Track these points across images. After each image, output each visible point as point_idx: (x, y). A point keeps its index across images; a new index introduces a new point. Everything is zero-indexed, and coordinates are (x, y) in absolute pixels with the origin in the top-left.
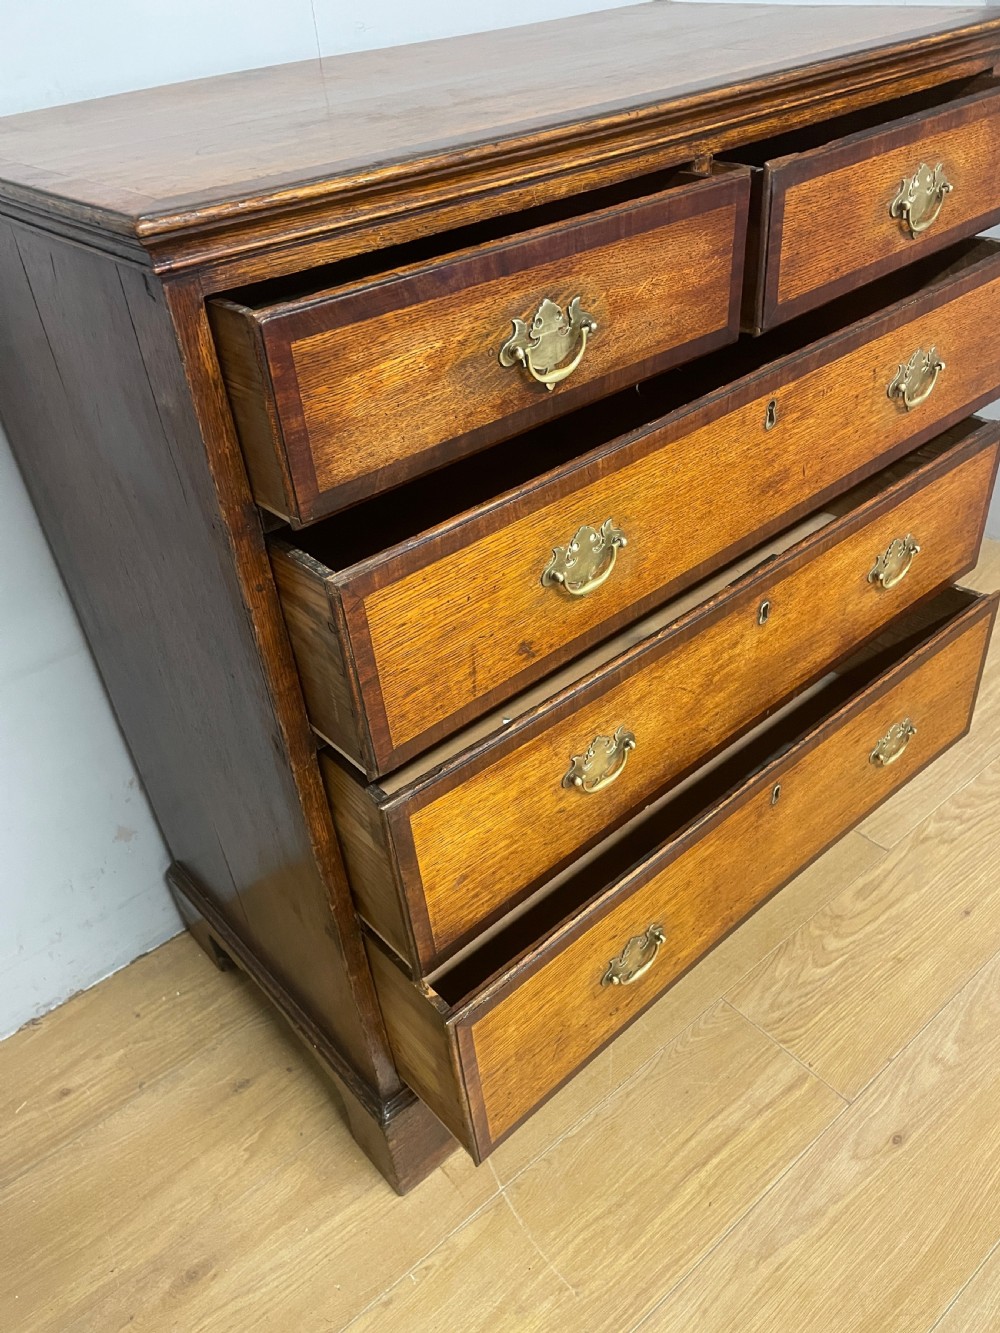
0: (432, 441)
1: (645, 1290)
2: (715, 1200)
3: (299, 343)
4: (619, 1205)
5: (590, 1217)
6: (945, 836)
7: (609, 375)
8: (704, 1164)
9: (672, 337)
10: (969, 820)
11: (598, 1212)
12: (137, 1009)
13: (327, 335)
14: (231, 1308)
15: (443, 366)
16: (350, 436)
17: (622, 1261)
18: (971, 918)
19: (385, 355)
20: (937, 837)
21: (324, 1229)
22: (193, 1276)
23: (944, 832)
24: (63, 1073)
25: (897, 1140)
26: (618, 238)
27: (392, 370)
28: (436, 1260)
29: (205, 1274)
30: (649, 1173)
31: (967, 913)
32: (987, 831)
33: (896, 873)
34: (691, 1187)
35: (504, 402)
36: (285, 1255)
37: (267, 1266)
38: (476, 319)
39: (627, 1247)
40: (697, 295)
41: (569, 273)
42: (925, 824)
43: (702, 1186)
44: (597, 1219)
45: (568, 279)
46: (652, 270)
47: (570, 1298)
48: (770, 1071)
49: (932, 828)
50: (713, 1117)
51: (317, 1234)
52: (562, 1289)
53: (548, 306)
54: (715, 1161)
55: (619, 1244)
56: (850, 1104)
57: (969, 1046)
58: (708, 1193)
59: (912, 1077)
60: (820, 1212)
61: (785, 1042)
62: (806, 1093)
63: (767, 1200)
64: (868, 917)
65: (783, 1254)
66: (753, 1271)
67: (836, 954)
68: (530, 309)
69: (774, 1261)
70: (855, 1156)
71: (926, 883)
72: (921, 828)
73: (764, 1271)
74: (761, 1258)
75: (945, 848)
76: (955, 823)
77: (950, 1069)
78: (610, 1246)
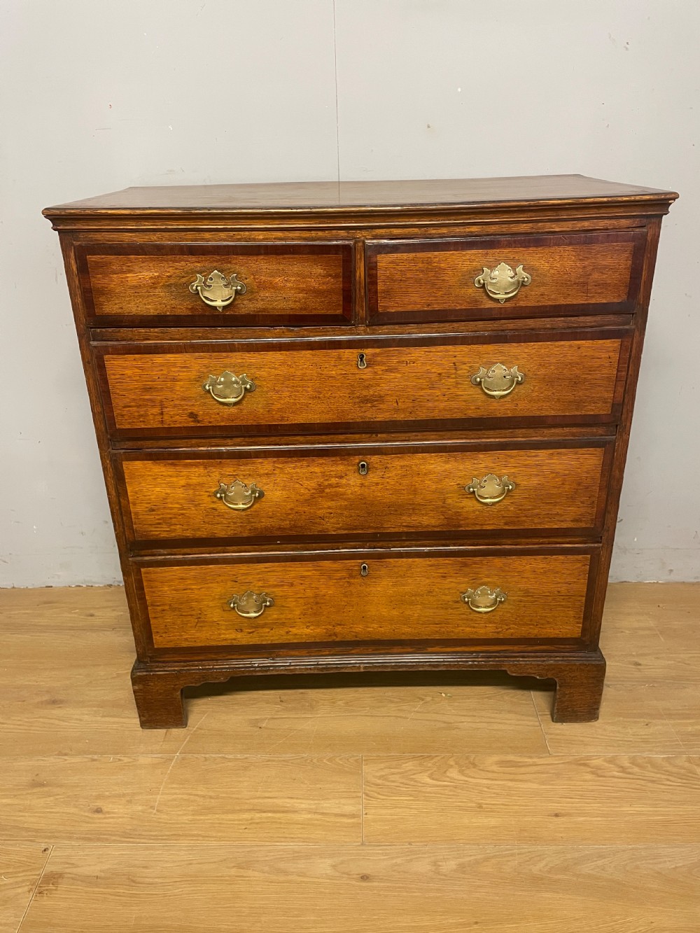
0: (152, 312)
1: (180, 835)
2: (250, 829)
3: (90, 256)
4: (211, 797)
5: (194, 792)
6: (599, 772)
7: (261, 315)
8: (265, 812)
9: (301, 309)
10: (629, 773)
11: (199, 793)
14: (52, 721)
15: (159, 283)
16: (112, 298)
17: (185, 818)
18: (556, 819)
19: (130, 271)
20: (592, 768)
22: (54, 702)
23: (600, 769)
25: (365, 878)
27: (132, 278)
28: (126, 760)
29: (58, 704)
30: (237, 796)
31: (557, 815)
32: (633, 786)
33: (538, 768)
34: (246, 816)
35: (192, 308)
37: (77, 717)
38: (176, 269)
39: (193, 815)
40: (318, 293)
41: (230, 262)
42: (594, 758)
43: (251, 819)
44: (197, 795)
45: (229, 265)
46: (285, 274)
47: (151, 813)
48: (343, 801)
49: (597, 762)
50: (292, 798)
51: (104, 719)
52: (152, 807)
53: (216, 274)
54: (270, 815)
55: (192, 811)
56: (362, 844)
57: (464, 872)
58: (251, 824)
59: (411, 860)
60: (285, 873)
61: (367, 795)
62: (348, 823)
63: (271, 848)
64: (490, 775)
65: (250, 873)
66: (228, 868)
67: (448, 779)
68: (206, 272)
69: (242, 872)
70: (334, 866)
71: (552, 785)
72: (589, 758)
73: (233, 872)
74: (239, 867)
75: (589, 777)
76: (617, 769)
77: (438, 873)
78: (189, 809)
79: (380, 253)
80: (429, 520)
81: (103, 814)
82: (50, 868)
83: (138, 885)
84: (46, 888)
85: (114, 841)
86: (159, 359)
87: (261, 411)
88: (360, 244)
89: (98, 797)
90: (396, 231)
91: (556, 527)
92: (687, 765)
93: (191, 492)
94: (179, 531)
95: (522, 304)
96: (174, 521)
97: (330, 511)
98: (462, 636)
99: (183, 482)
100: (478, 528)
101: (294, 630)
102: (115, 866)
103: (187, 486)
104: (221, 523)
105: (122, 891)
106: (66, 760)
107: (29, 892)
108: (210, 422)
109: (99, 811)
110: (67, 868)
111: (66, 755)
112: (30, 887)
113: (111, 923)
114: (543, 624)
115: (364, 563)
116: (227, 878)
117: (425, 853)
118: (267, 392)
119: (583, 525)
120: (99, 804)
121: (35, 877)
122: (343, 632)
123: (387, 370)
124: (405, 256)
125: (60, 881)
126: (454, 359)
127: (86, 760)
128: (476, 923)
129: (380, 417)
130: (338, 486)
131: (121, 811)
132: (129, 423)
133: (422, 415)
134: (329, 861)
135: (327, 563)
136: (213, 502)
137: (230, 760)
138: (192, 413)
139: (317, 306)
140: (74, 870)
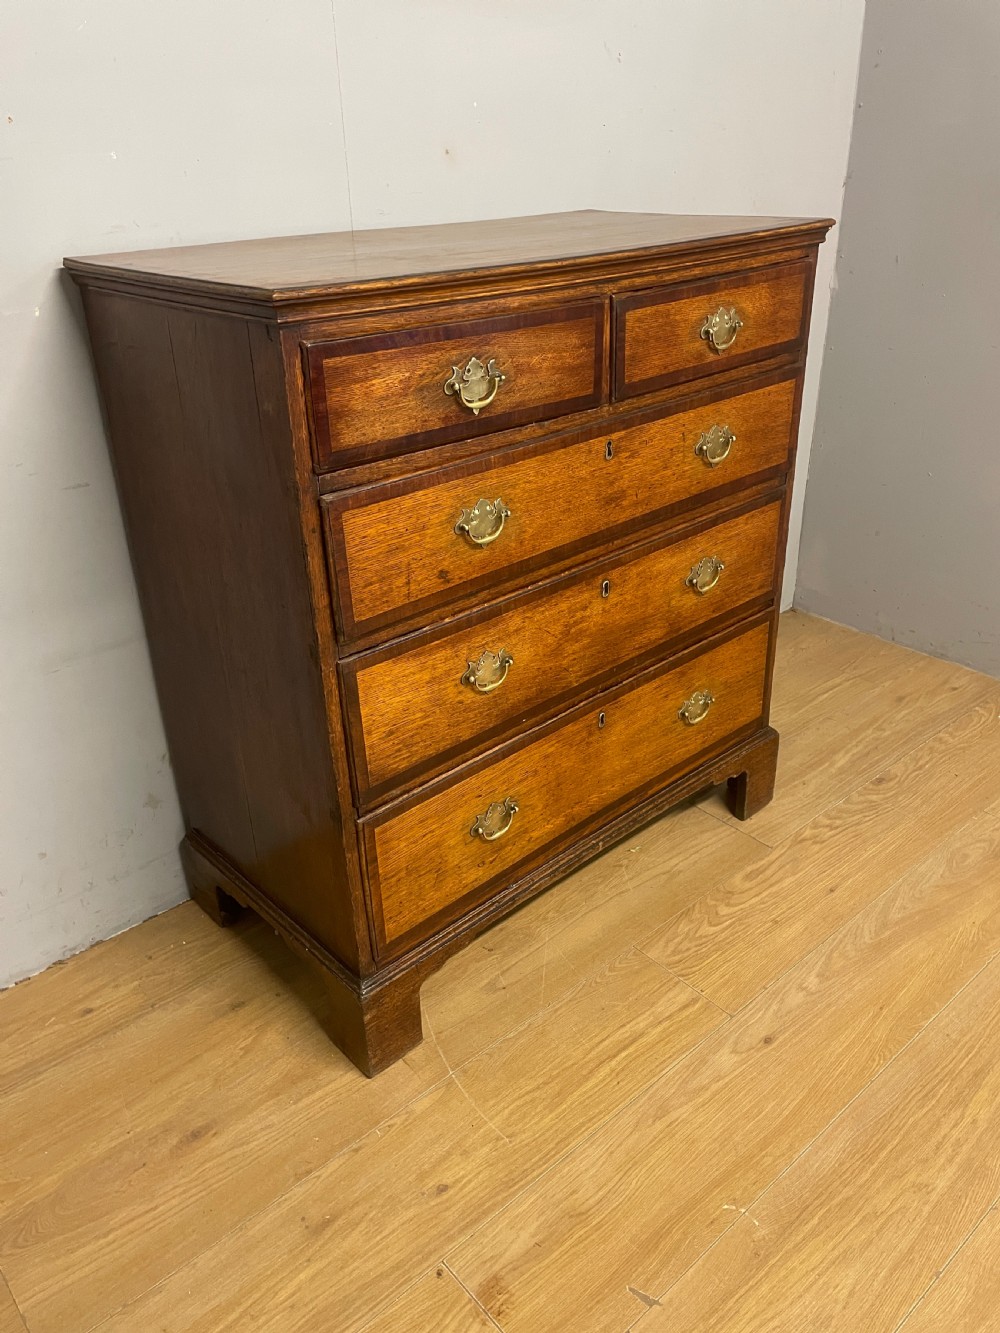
0: (402, 433)
1: (565, 1139)
2: (622, 1080)
3: (327, 360)
4: (546, 1083)
5: (523, 1091)
6: (818, 839)
7: (514, 412)
8: (615, 1056)
9: (556, 395)
10: (837, 827)
11: (529, 1088)
12: (149, 953)
13: (344, 358)
14: (228, 1155)
15: (410, 388)
16: (353, 420)
17: (547, 1120)
18: (834, 895)
19: (376, 376)
20: (811, 839)
21: (306, 1101)
22: (196, 1135)
23: (817, 836)
24: (87, 997)
25: (768, 1040)
26: (519, 328)
27: (379, 385)
28: (398, 1121)
29: (206, 1133)
30: (570, 1063)
31: (832, 891)
32: (851, 835)
33: (777, 863)
34: (605, 1070)
35: (447, 416)
36: (274, 1118)
37: (258, 1127)
38: (431, 363)
39: (551, 1112)
40: (572, 370)
41: (488, 344)
42: (802, 831)
43: (613, 1071)
44: (528, 1093)
45: (487, 348)
46: (542, 350)
47: (504, 1145)
48: (671, 995)
49: (808, 833)
50: (624, 1025)
51: (300, 1105)
52: (498, 1139)
53: (474, 363)
54: (623, 1054)
55: (545, 1109)
56: (732, 1017)
57: (828, 979)
58: (617, 1075)
59: (782, 999)
60: (705, 1088)
61: (683, 976)
62: (699, 1009)
63: (663, 1080)
64: (753, 892)
65: (674, 1115)
66: (650, 1126)
67: (725, 918)
68: (463, 361)
69: (667, 1120)
70: (734, 1051)
71: (801, 870)
72: (798, 834)
73: (659, 1126)
74: (657, 1118)
75: (817, 847)
76: (826, 830)
77: (812, 994)
78: (538, 1110)
79: (628, 310)
80: (656, 634)
81: (452, 1187)
82: (473, 1285)
83: (591, 1212)
84: (498, 1304)
85: (505, 1199)
86: (407, 501)
87: (513, 545)
88: (607, 301)
89: (422, 1176)
90: (638, 281)
91: (748, 599)
92: (862, 798)
93: (436, 687)
94: (422, 751)
95: (734, 352)
96: (417, 738)
97: (574, 656)
98: (678, 760)
99: (427, 677)
100: (693, 625)
101: (535, 834)
102: (543, 1218)
103: (433, 681)
104: (468, 719)
105: (582, 1232)
106: (319, 1177)
107: (484, 1324)
108: (461, 578)
109: (442, 1189)
110: (491, 1266)
111: (309, 1172)
112: (478, 1320)
113: (615, 1268)
114: (736, 714)
115: (601, 712)
116: (661, 1136)
117: (784, 987)
118: (520, 517)
119: (765, 590)
120: (432, 1183)
121: (469, 1306)
122: (581, 811)
123: (629, 457)
124: (649, 310)
125: (503, 1284)
126: (683, 429)
127: (347, 1156)
128: (881, 1008)
129: (623, 517)
130: (583, 619)
131: (469, 1168)
132: (370, 610)
133: (655, 505)
134: (726, 1050)
135: (570, 728)
136: (460, 693)
137: (517, 1038)
138: (441, 571)
139: (573, 388)
140: (503, 1261)
